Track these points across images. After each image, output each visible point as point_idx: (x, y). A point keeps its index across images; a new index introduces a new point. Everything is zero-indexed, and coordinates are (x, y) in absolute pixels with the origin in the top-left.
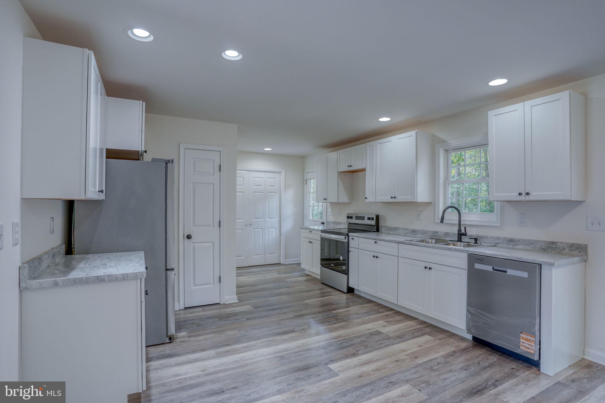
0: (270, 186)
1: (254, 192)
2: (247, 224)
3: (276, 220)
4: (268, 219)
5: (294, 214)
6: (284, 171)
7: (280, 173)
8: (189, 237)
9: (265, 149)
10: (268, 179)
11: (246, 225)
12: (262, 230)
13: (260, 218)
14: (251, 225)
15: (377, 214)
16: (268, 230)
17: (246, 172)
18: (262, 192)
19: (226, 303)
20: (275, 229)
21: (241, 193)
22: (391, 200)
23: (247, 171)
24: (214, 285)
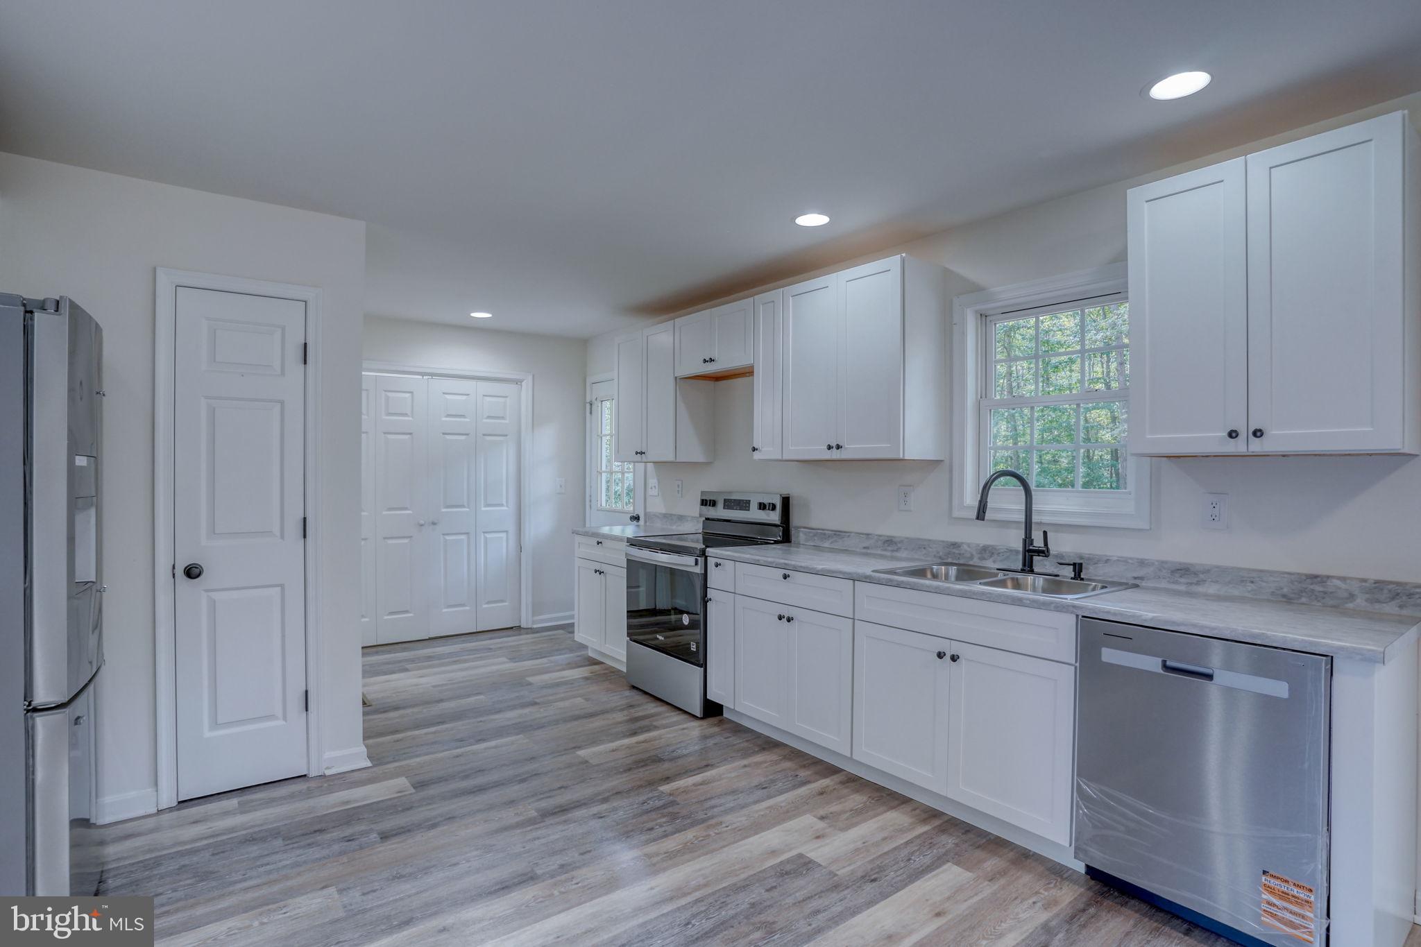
0: (489, 417)
1: (444, 434)
2: (422, 522)
3: (508, 509)
4: (483, 509)
5: (559, 494)
6: (530, 378)
7: (518, 382)
8: (192, 572)
9: (473, 315)
10: (486, 398)
11: (422, 525)
12: (469, 538)
13: (463, 506)
14: (434, 524)
15: (785, 492)
16: (486, 539)
17: (421, 377)
18: (467, 435)
19: (328, 773)
20: (503, 535)
21: (407, 437)
22: (828, 455)
23: (423, 374)
24: (285, 718)
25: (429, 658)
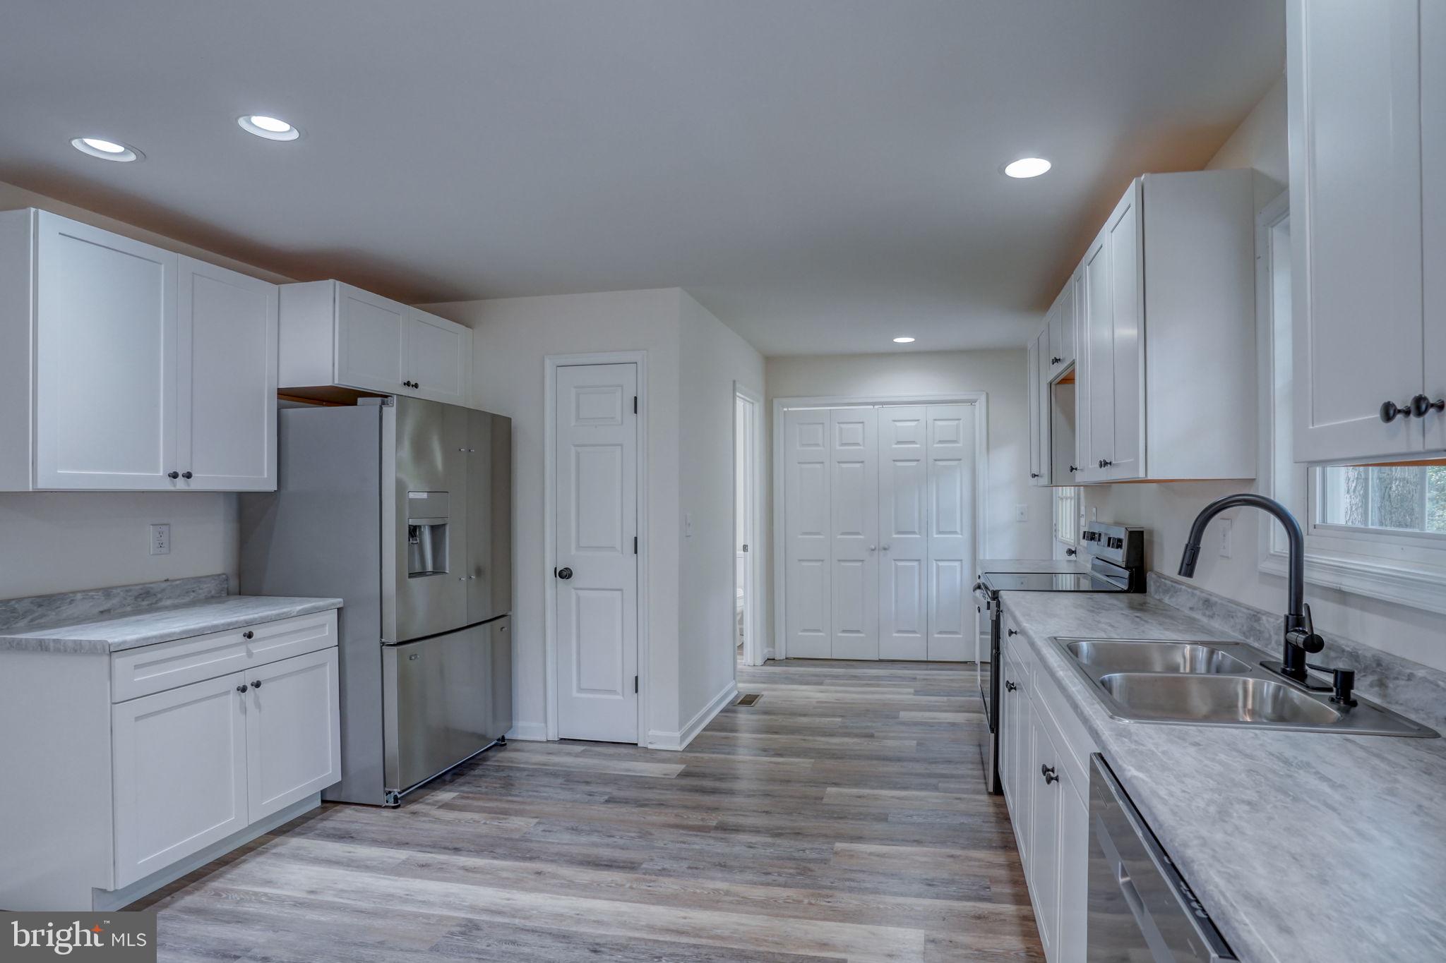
0: (940, 442)
1: (894, 461)
2: (873, 547)
3: (961, 539)
4: (935, 536)
5: (1020, 521)
6: (983, 398)
7: (972, 402)
8: (565, 574)
10: (936, 422)
11: (873, 550)
12: (920, 564)
13: (914, 533)
14: (885, 549)
16: (938, 567)
17: (872, 407)
18: (918, 461)
19: (650, 747)
20: (957, 564)
21: (858, 465)
23: (874, 404)
24: (623, 696)
25: (855, 677)
